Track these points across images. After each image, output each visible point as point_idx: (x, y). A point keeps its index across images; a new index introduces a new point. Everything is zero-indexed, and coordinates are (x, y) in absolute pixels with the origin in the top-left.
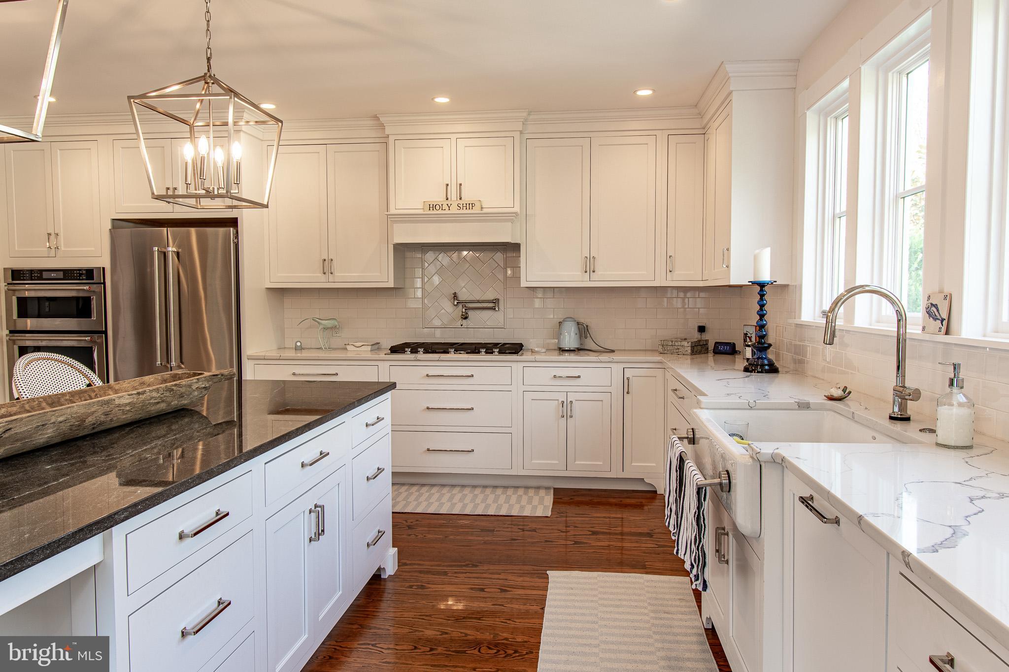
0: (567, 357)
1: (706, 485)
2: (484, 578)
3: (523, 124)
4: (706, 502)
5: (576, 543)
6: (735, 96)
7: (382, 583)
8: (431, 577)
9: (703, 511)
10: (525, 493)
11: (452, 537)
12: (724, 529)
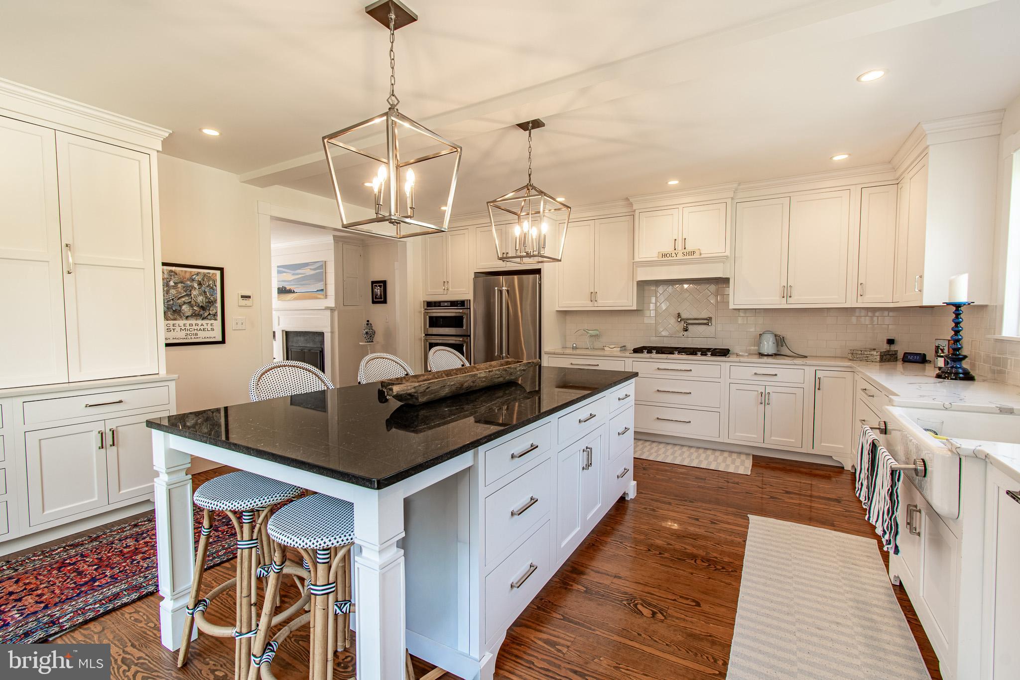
0: (765, 359)
1: (900, 469)
2: (699, 512)
3: (734, 192)
4: (900, 482)
5: (772, 497)
6: (932, 151)
7: (626, 503)
8: (659, 504)
9: (897, 489)
10: (730, 456)
11: (674, 480)
12: (916, 506)
